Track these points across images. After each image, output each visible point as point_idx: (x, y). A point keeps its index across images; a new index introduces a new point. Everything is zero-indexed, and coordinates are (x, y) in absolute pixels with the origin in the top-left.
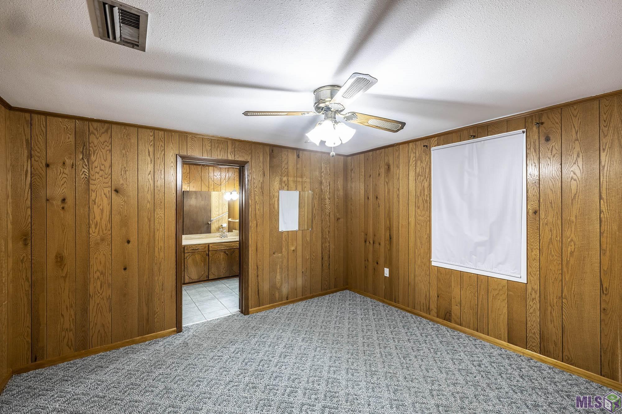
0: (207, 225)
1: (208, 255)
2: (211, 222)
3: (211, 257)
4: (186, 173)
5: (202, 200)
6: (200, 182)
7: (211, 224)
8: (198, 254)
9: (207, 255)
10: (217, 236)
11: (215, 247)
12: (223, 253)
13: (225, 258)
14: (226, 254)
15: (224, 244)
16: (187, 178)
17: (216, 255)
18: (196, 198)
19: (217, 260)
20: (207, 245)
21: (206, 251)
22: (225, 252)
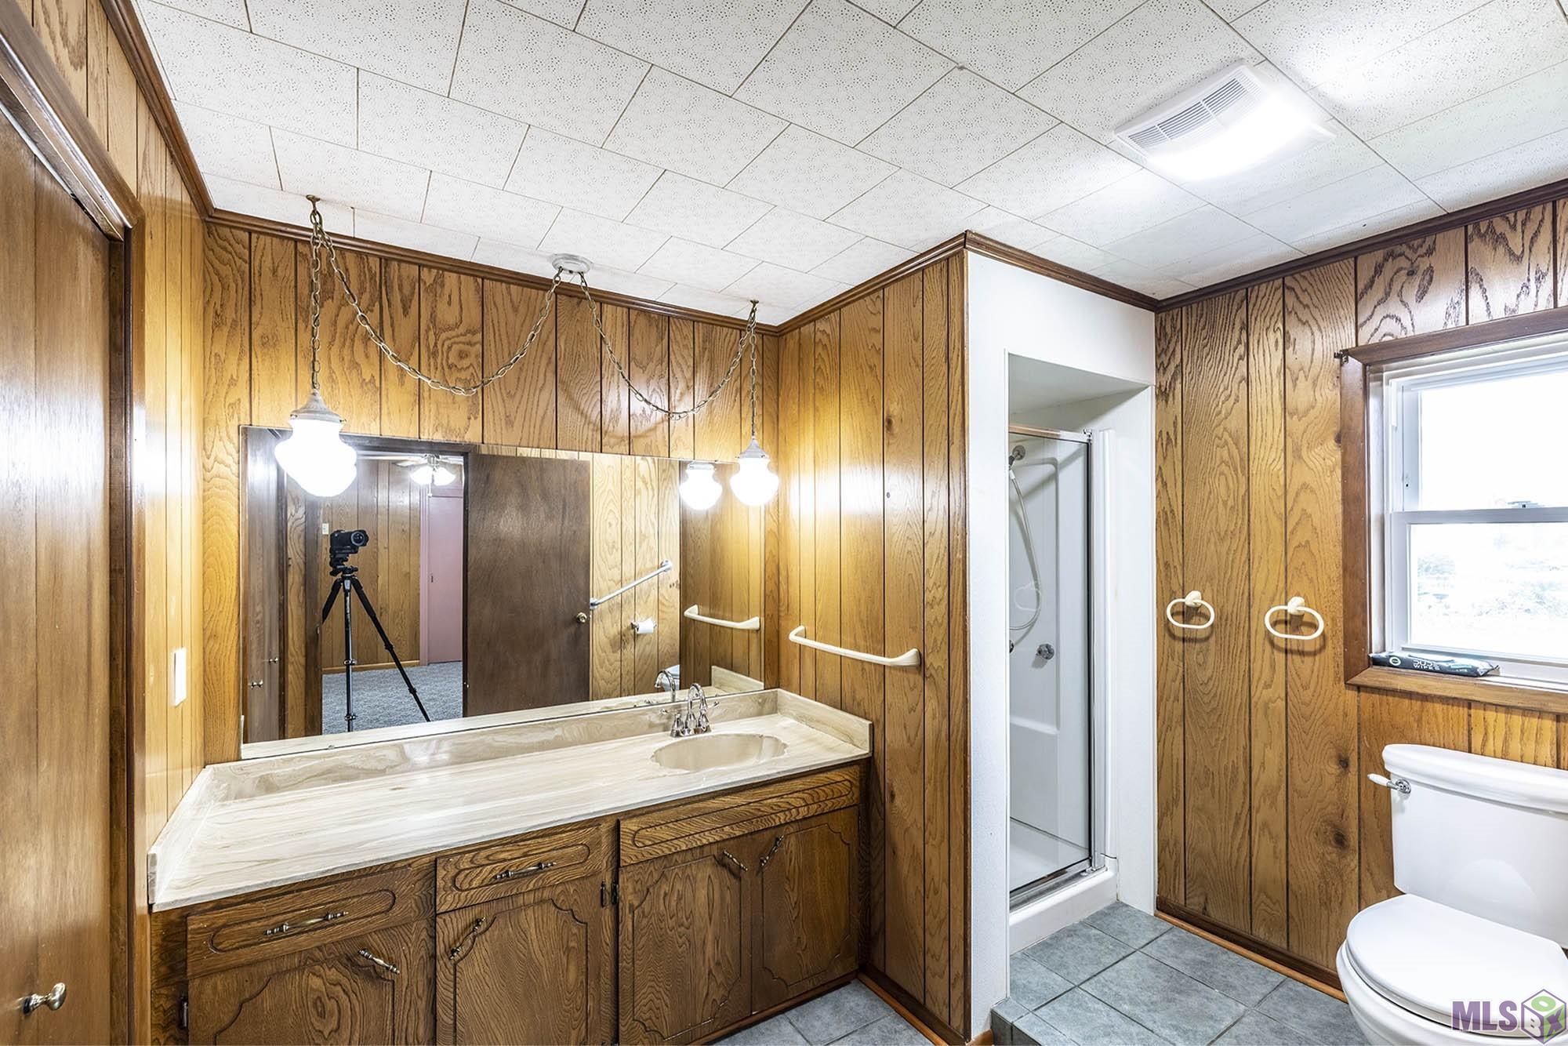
0: (572, 629)
1: (615, 902)
2: (588, 614)
3: (632, 909)
4: (462, 330)
5: (550, 517)
6: (547, 395)
7: (588, 621)
8: (542, 901)
9: (607, 897)
10: (652, 727)
11: (663, 833)
12: (709, 871)
13: (722, 899)
14: (731, 871)
15: (716, 803)
16: (465, 363)
17: (666, 888)
18: (524, 508)
19: (671, 923)
20: (604, 827)
21: (594, 874)
22: (721, 862)
